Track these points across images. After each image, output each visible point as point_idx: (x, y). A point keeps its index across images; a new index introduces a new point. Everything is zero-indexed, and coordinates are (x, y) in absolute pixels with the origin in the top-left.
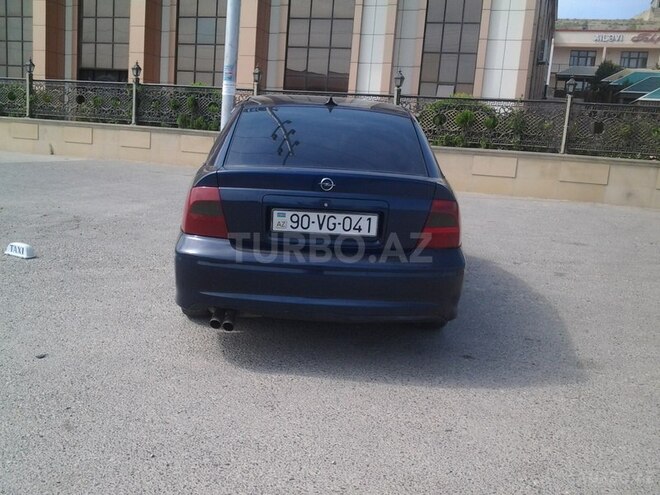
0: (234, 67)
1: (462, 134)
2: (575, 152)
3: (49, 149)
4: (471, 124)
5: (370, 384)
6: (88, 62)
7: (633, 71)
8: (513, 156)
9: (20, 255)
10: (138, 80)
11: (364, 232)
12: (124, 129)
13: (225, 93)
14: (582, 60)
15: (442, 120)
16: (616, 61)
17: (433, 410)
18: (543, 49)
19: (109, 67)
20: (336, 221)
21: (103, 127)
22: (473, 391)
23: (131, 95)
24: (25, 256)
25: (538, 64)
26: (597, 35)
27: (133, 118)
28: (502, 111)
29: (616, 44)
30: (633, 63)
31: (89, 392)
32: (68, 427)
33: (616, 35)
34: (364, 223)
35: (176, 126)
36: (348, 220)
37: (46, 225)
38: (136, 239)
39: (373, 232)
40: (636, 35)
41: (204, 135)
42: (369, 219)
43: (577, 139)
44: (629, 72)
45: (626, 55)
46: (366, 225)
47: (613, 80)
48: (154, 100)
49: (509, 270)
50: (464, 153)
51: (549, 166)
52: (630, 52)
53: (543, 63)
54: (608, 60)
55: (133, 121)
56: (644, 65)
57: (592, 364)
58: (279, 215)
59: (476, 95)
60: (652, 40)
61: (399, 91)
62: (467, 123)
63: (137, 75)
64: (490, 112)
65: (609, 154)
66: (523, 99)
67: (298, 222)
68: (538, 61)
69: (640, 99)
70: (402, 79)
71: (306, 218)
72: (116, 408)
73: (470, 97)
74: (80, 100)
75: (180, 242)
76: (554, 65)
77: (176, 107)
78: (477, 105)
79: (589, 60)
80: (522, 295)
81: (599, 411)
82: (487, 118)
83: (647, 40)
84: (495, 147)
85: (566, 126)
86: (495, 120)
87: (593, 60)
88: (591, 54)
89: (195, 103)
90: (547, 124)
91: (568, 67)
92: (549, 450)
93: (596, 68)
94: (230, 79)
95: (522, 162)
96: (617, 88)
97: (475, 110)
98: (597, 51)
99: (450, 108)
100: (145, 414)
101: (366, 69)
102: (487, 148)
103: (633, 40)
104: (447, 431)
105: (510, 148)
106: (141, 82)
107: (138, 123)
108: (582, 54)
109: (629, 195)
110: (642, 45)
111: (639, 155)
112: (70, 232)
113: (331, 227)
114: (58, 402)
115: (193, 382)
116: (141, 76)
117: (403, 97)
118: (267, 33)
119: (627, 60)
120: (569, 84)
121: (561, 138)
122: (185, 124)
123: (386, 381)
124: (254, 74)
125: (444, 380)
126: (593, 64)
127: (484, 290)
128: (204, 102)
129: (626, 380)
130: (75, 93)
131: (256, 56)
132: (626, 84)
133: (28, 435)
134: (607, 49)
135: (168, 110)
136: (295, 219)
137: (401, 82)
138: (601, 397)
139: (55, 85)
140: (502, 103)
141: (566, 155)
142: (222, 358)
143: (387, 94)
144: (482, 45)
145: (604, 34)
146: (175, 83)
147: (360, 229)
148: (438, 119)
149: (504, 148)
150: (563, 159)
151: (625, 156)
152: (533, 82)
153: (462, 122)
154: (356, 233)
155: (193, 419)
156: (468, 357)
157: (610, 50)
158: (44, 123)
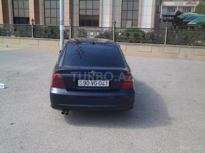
0: (63, 21)
1: (135, 39)
2: (169, 44)
3: (6, 46)
4: (138, 36)
5: (109, 129)
6: (16, 15)
7: (186, 14)
8: (150, 45)
9: (2, 88)
10: (33, 24)
11: (105, 85)
12: (30, 39)
13: (61, 29)
14: (171, 10)
15: (128, 35)
16: (181, 10)
17: (127, 137)
18: (159, 8)
19: (23, 17)
20: (97, 83)
21: (23, 39)
22: (139, 129)
23: (31, 28)
24: (3, 88)
25: (157, 13)
26: (175, 2)
27: (33, 35)
28: (146, 32)
29: (181, 5)
30: (187, 11)
31: (27, 135)
32: (22, 148)
33: (181, 2)
34: (105, 83)
35: (46, 38)
36: (100, 82)
37: (9, 75)
38: (36, 79)
39: (108, 85)
40: (187, 2)
41: (55, 40)
42: (107, 82)
43: (170, 40)
44: (185, 14)
45: (184, 8)
46: (106, 84)
47: (181, 16)
48: (39, 30)
49: (150, 86)
50: (136, 45)
51: (161, 48)
52: (185, 7)
53: (159, 12)
54: (179, 10)
55: (33, 37)
56: (190, 11)
57: (173, 119)
58: (80, 81)
59: (139, 27)
60: (192, 3)
61: (115, 26)
62: (136, 36)
63: (33, 22)
64: (143, 32)
65: (179, 44)
66: (153, 28)
67: (86, 83)
68: (157, 12)
69: (189, 23)
70: (115, 22)
71: (88, 82)
72: (35, 141)
73: (136, 27)
74: (15, 30)
75: (51, 90)
76: (162, 12)
77: (46, 32)
78: (139, 30)
79: (173, 10)
80: (153, 95)
81: (175, 135)
82: (142, 34)
83: (190, 4)
84: (145, 43)
85: (166, 36)
86: (144, 34)
87: (174, 10)
88: (174, 8)
89: (52, 30)
90: (160, 36)
91: (167, 12)
92: (160, 149)
93: (175, 13)
94: (62, 24)
95: (153, 47)
96: (182, 19)
97: (138, 32)
98: (175, 7)
99: (130, 31)
100: (44, 143)
101: (104, 16)
102: (142, 43)
103: (186, 4)
104: (131, 144)
105: (149, 43)
106: (34, 24)
107: (34, 37)
108: (171, 8)
109: (186, 56)
110: (189, 5)
111: (188, 45)
112: (16, 78)
113: (96, 84)
114: (18, 140)
115: (57, 130)
116: (34, 23)
117: (116, 28)
118: (73, 5)
119: (185, 10)
120: (166, 24)
121: (165, 40)
122: (49, 37)
123: (114, 127)
124: (70, 21)
125: (131, 126)
126: (174, 11)
127: (142, 93)
128: (55, 30)
129: (183, 124)
130: (14, 28)
131: (70, 13)
132: (185, 18)
133: (10, 152)
134: (179, 6)
135: (43, 33)
136: (85, 82)
137: (115, 24)
138: (175, 130)
139: (7, 26)
140: (146, 30)
141: (166, 45)
142: (65, 122)
143: (111, 27)
144: (140, 8)
145: (177, 2)
146: (45, 24)
147: (104, 85)
148: (127, 35)
149: (148, 43)
150: (166, 46)
151: (184, 45)
152: (156, 18)
153: (135, 35)
154: (103, 86)
155: (58, 143)
156: (137, 118)
157: (179, 7)
158: (4, 38)
